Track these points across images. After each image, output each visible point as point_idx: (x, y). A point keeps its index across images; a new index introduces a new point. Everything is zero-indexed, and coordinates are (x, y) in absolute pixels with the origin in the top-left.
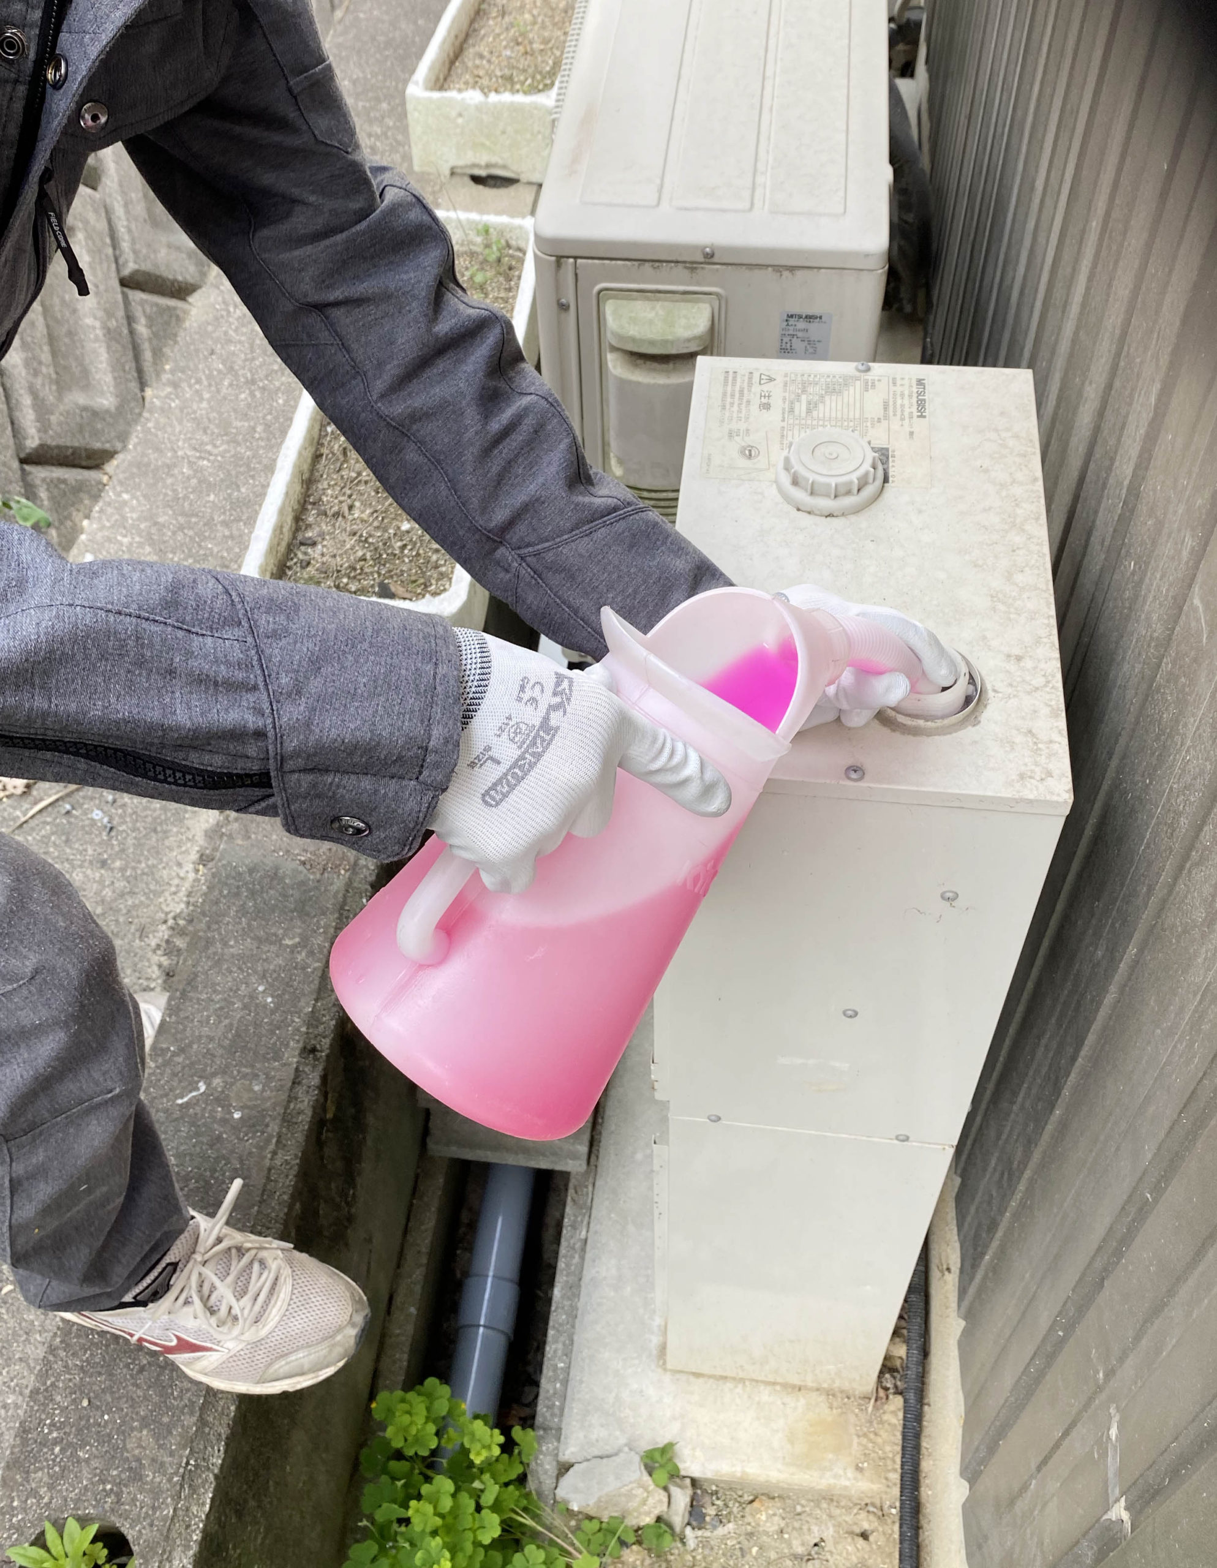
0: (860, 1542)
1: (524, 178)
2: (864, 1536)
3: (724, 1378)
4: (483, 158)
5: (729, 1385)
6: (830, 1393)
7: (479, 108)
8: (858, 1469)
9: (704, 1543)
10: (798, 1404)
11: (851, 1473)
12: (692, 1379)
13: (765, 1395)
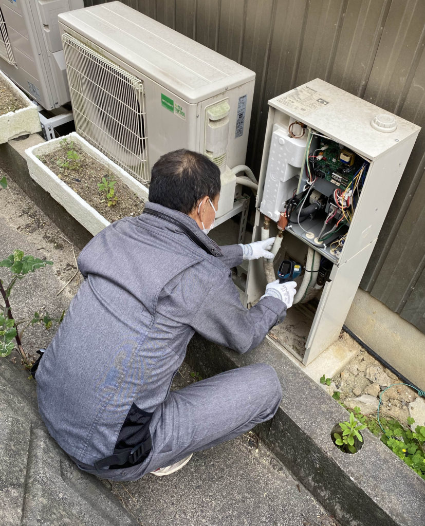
0: (364, 361)
1: (32, 133)
2: (363, 359)
3: (315, 359)
4: (18, 131)
5: (317, 359)
6: (333, 344)
7: (14, 117)
8: (351, 351)
9: (342, 390)
10: (330, 350)
11: (350, 353)
12: (311, 364)
13: (324, 355)
